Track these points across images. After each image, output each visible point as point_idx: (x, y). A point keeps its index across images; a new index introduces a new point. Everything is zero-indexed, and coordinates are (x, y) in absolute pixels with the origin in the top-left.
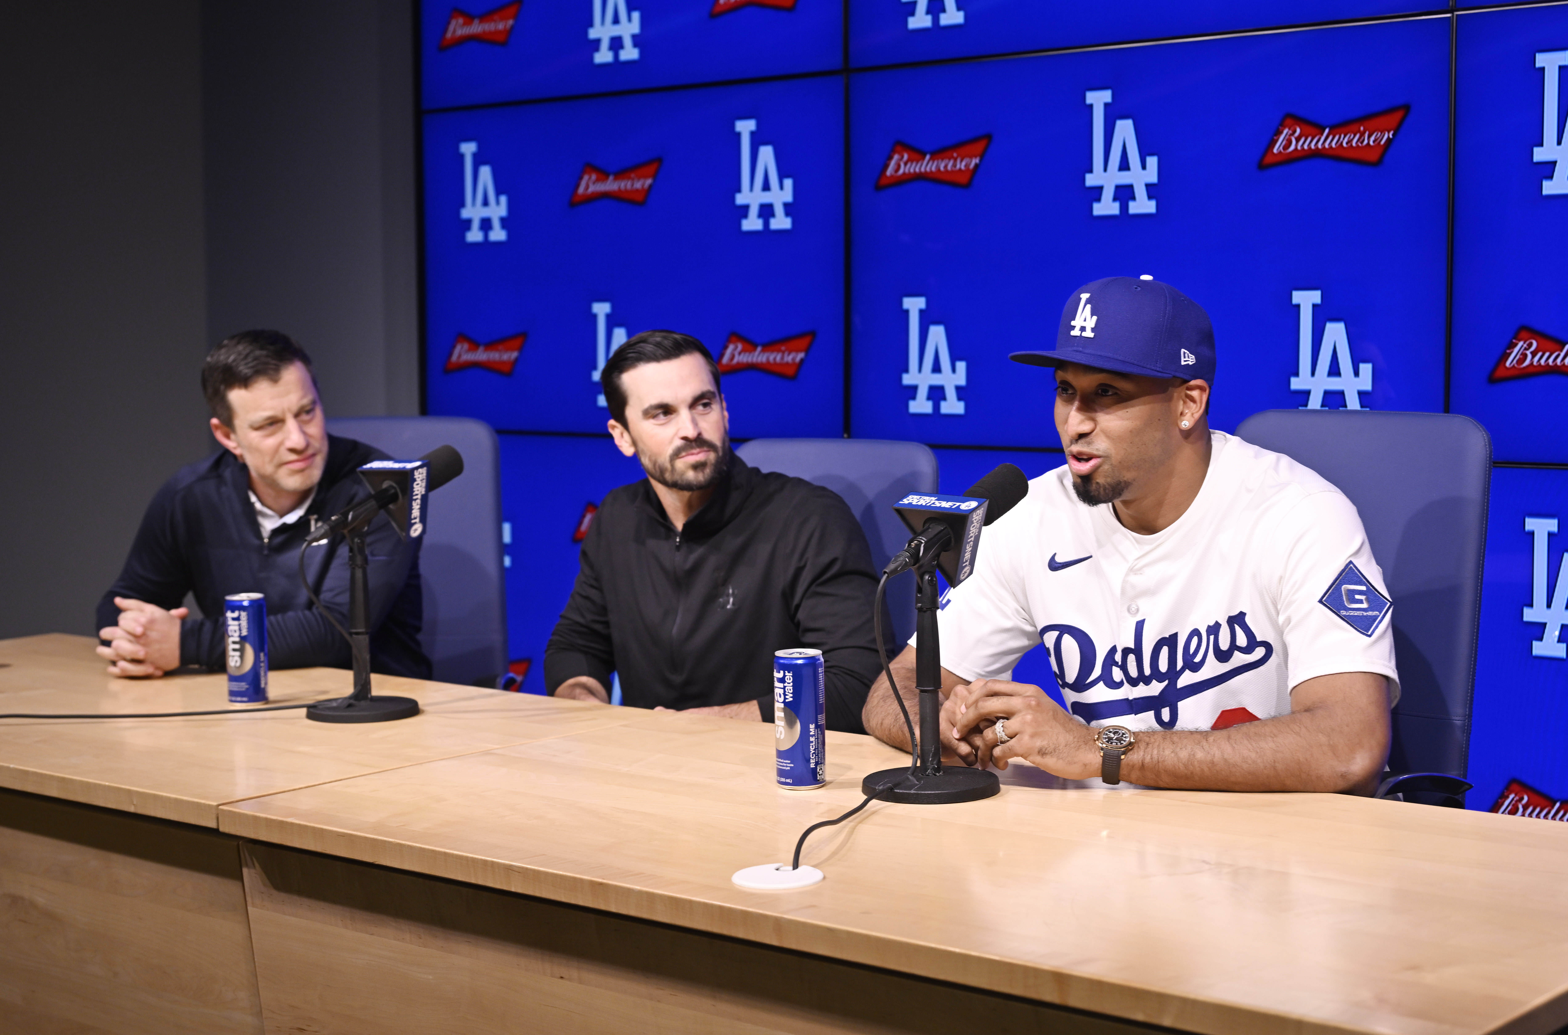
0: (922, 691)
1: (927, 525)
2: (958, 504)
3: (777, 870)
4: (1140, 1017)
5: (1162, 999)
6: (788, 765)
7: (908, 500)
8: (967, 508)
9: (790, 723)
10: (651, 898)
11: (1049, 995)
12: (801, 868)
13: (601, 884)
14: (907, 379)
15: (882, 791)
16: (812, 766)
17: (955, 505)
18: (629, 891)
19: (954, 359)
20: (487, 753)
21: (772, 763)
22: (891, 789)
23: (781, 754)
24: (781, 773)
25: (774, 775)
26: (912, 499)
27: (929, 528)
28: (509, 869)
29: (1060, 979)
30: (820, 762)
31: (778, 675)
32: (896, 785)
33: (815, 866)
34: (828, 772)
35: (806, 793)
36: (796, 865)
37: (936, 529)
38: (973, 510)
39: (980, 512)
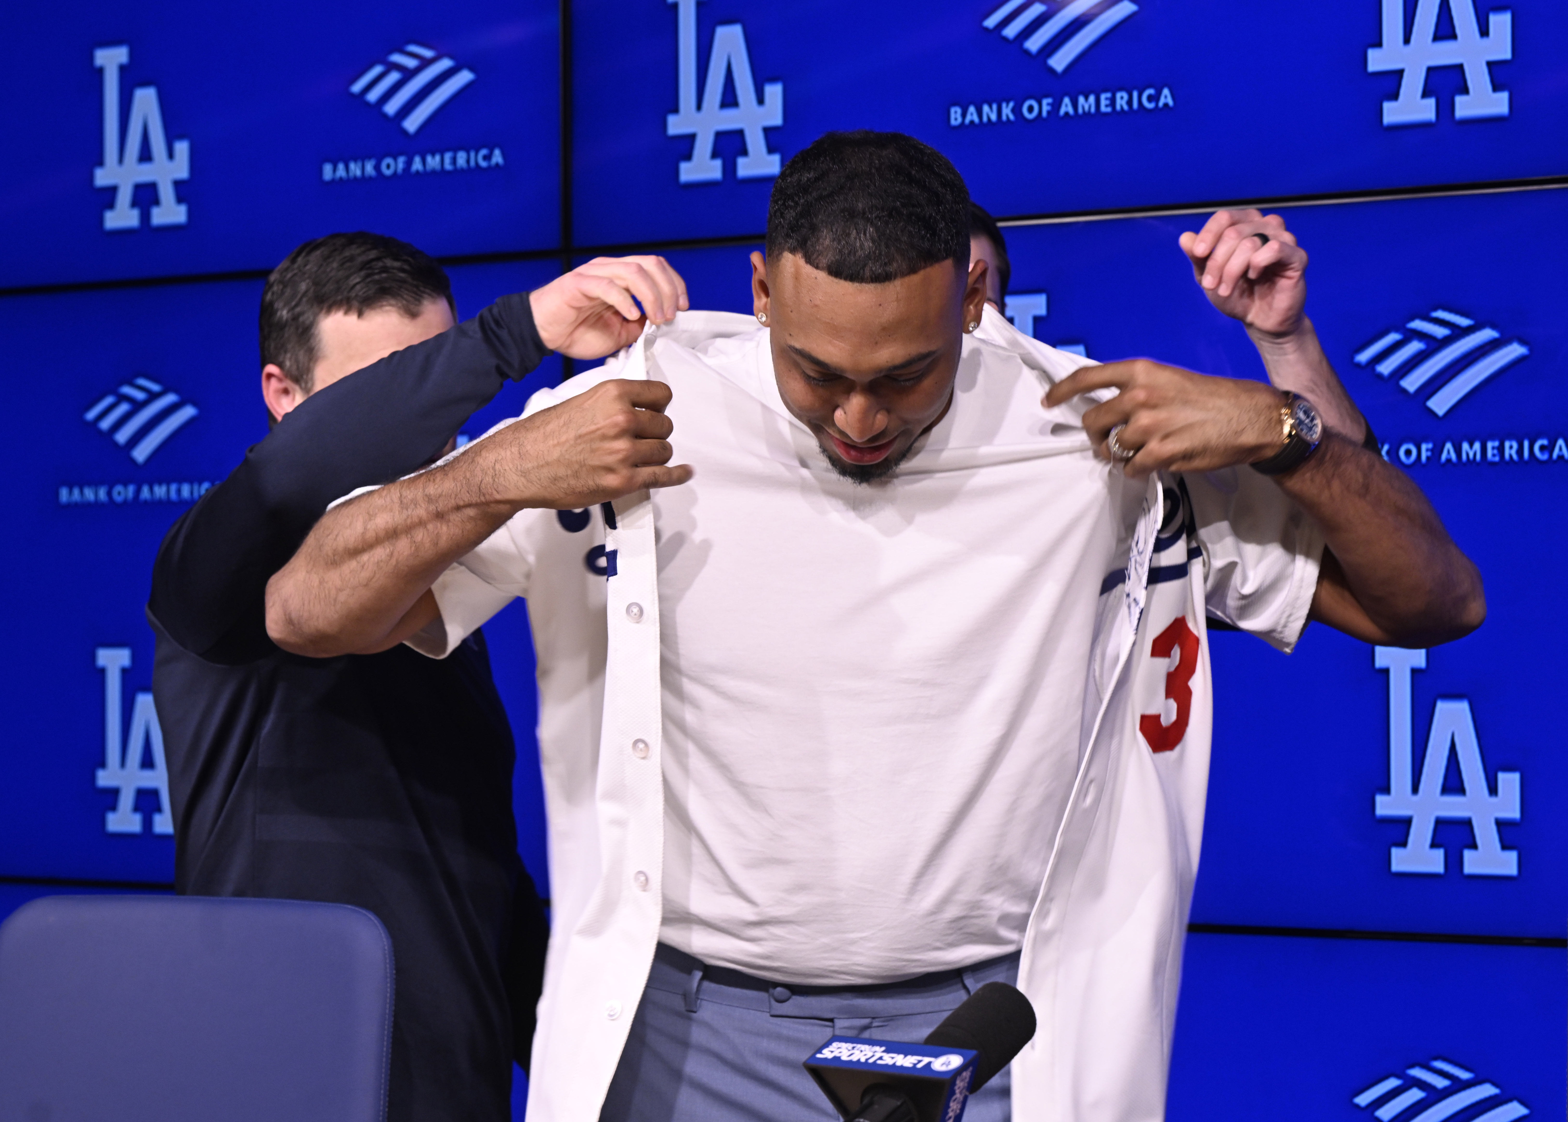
1: (866, 1100)
2: (926, 1060)
7: (832, 1052)
8: (944, 1069)
17: (920, 1061)
26: (839, 1050)
27: (871, 1104)
37: (888, 1104)
38: (958, 1072)
39: (966, 1074)
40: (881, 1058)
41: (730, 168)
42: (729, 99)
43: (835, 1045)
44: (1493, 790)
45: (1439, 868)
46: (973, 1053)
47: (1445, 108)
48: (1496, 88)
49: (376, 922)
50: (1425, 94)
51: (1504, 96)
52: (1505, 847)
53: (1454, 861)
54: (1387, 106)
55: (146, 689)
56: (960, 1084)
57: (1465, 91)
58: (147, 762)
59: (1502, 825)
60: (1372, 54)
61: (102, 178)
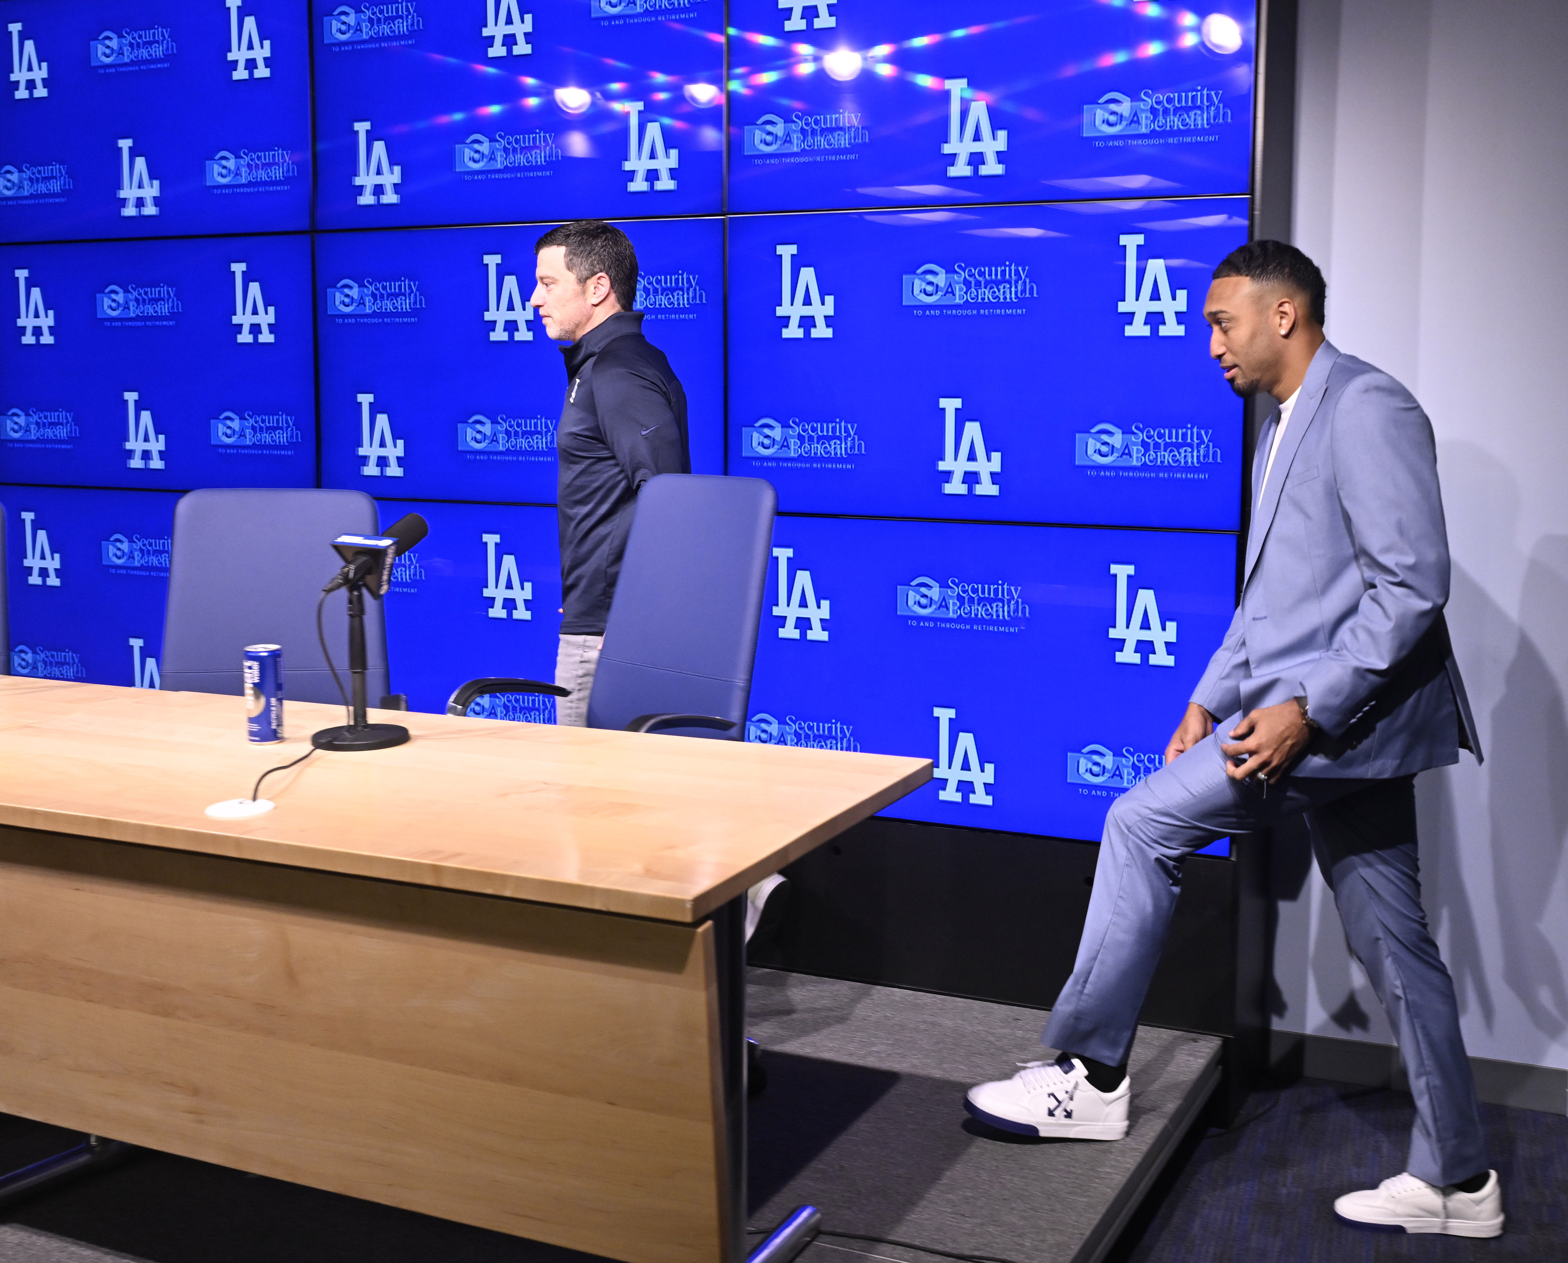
0: (355, 673)
1: (356, 557)
3: (241, 803)
4: (489, 891)
5: (504, 879)
6: (256, 727)
7: (342, 539)
8: (383, 545)
9: (257, 697)
10: (143, 828)
11: (429, 881)
12: (258, 801)
13: (104, 820)
14: (362, 452)
15: (324, 744)
16: (274, 727)
18: (127, 824)
19: (395, 438)
20: (26, 727)
21: (245, 727)
22: (330, 742)
23: (252, 720)
24: (252, 733)
25: (246, 736)
26: (345, 539)
27: (357, 559)
28: (34, 813)
29: (436, 869)
30: (280, 725)
31: (248, 663)
32: (335, 739)
33: (269, 799)
34: (287, 731)
35: (270, 747)
36: (255, 798)
37: (362, 559)
39: (393, 548)
56: (390, 551)
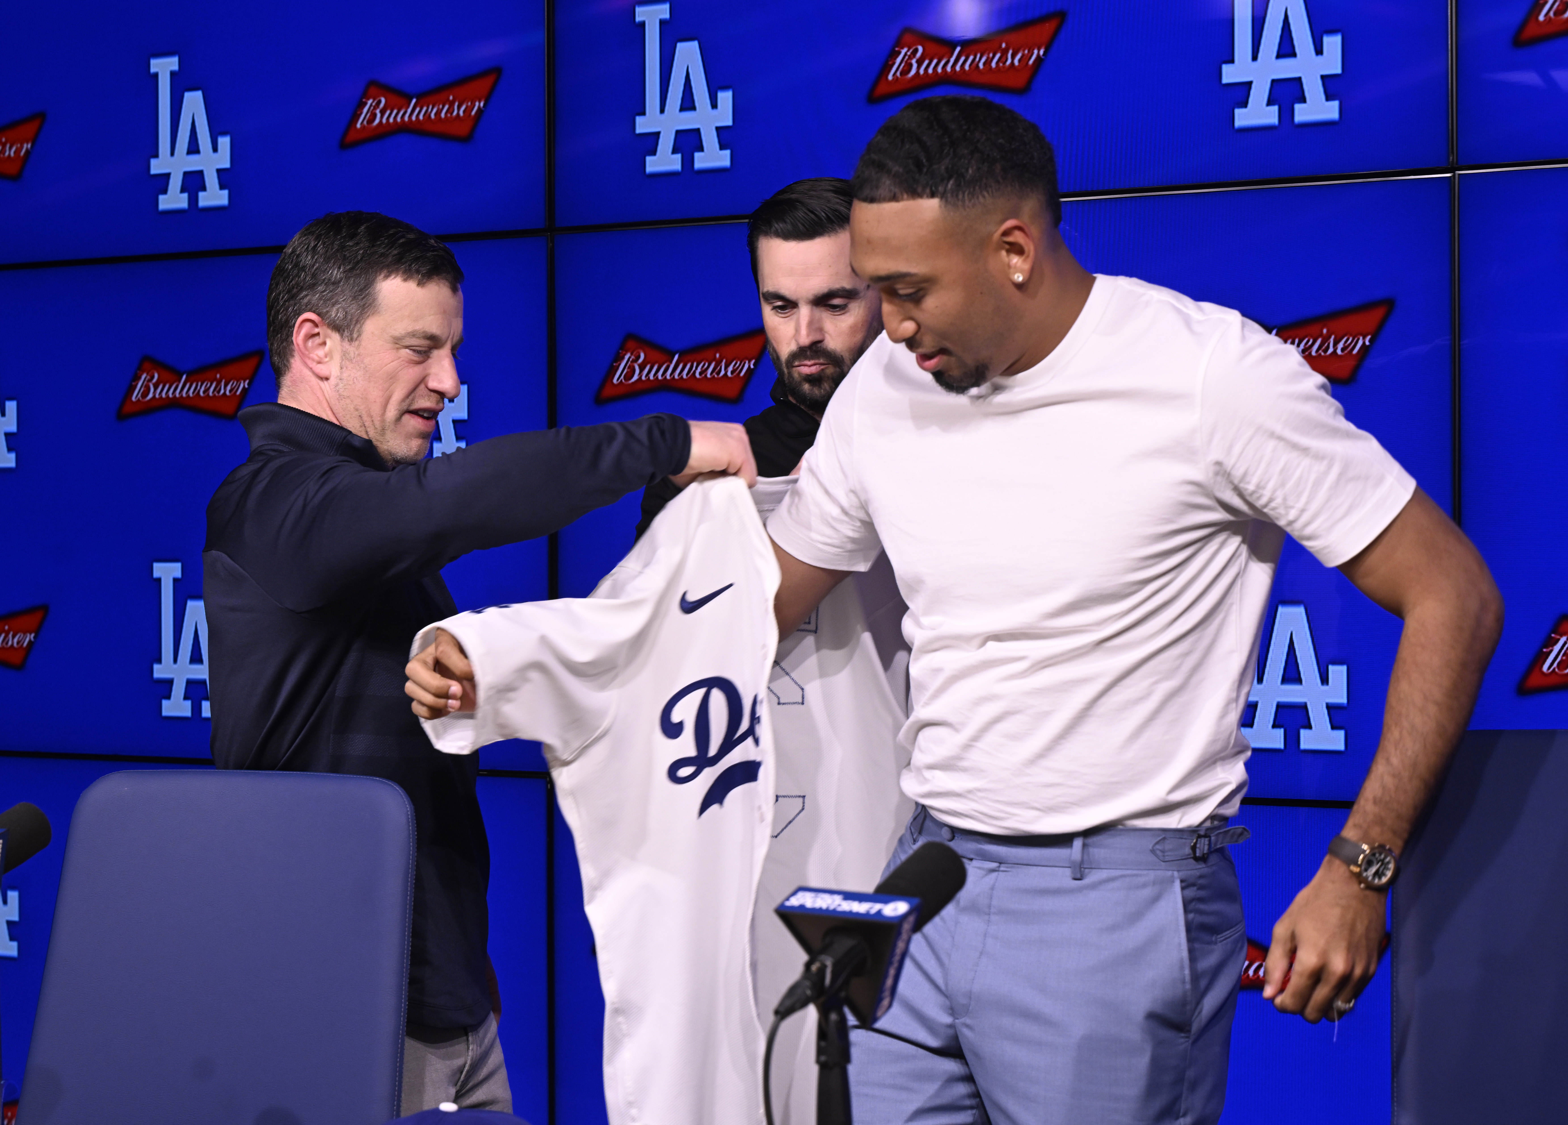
1: (828, 940)
2: (878, 906)
7: (798, 900)
8: (893, 913)
17: (872, 908)
26: (804, 899)
27: (832, 942)
37: (845, 944)
38: (904, 917)
39: (911, 919)
40: (839, 905)
41: (688, 161)
42: (688, 104)
43: (800, 894)
44: (1325, 680)
45: (1280, 744)
46: (916, 901)
47: (1286, 113)
48: (1328, 98)
49: (400, 791)
50: (1270, 103)
51: (1336, 104)
52: (1334, 727)
53: (1292, 739)
54: (1238, 112)
55: (197, 597)
56: (907, 926)
57: (1303, 100)
58: (196, 658)
59: (1331, 708)
60: (1225, 68)
61: (156, 167)
